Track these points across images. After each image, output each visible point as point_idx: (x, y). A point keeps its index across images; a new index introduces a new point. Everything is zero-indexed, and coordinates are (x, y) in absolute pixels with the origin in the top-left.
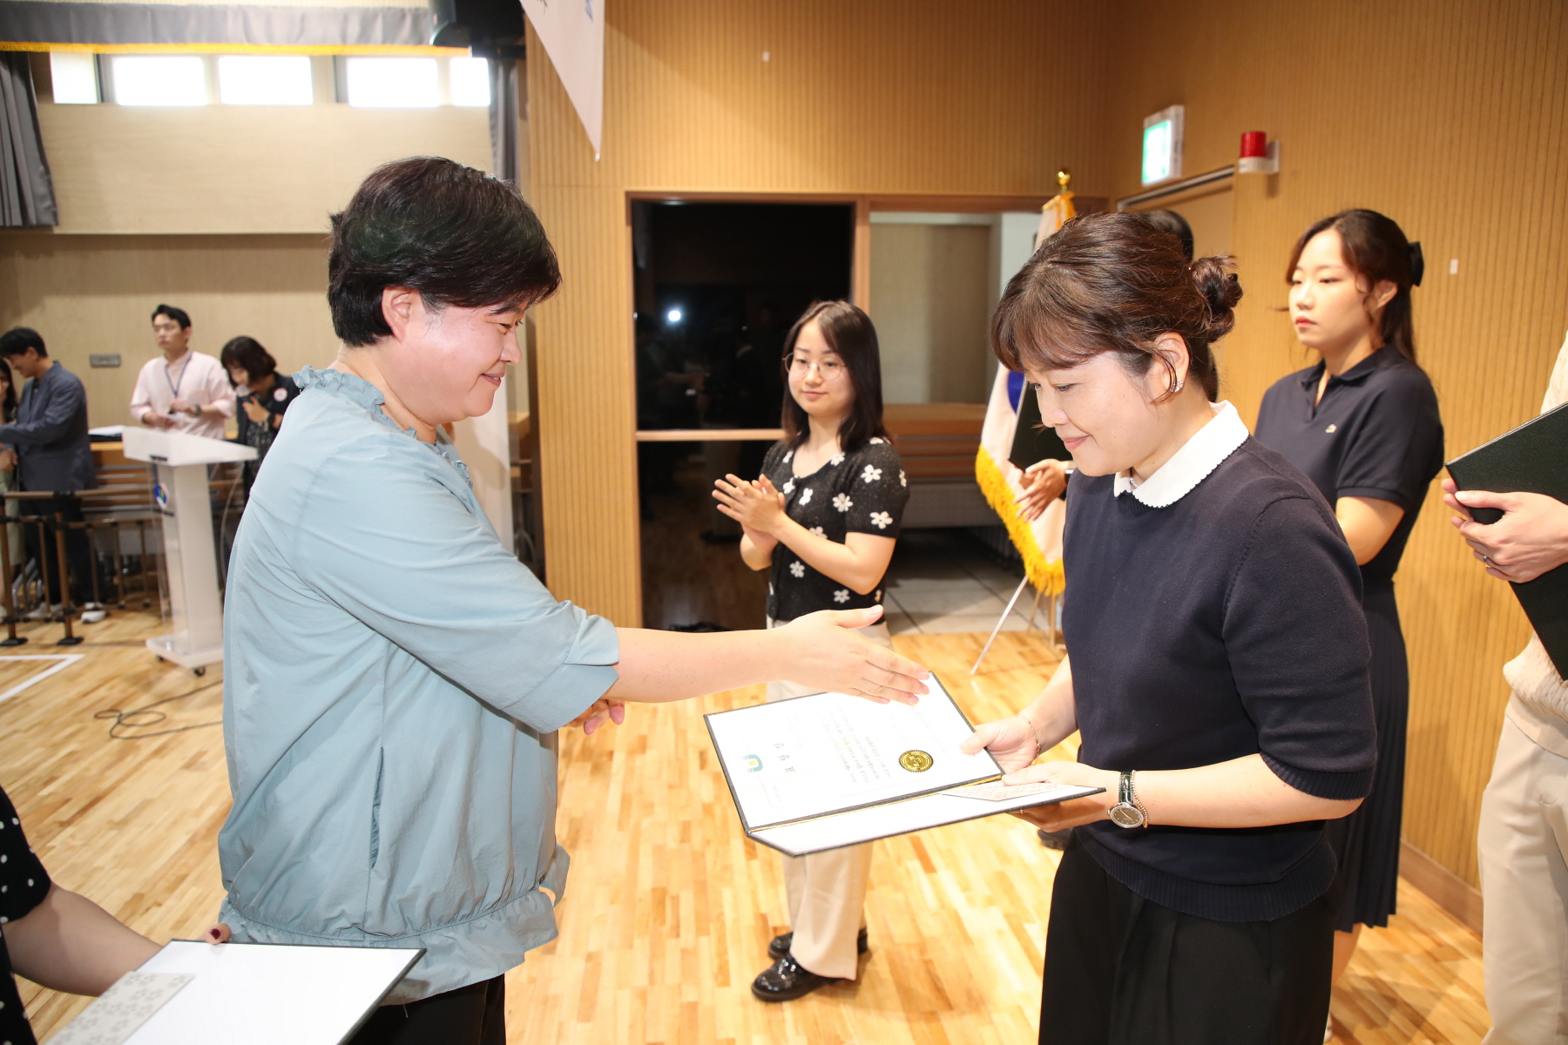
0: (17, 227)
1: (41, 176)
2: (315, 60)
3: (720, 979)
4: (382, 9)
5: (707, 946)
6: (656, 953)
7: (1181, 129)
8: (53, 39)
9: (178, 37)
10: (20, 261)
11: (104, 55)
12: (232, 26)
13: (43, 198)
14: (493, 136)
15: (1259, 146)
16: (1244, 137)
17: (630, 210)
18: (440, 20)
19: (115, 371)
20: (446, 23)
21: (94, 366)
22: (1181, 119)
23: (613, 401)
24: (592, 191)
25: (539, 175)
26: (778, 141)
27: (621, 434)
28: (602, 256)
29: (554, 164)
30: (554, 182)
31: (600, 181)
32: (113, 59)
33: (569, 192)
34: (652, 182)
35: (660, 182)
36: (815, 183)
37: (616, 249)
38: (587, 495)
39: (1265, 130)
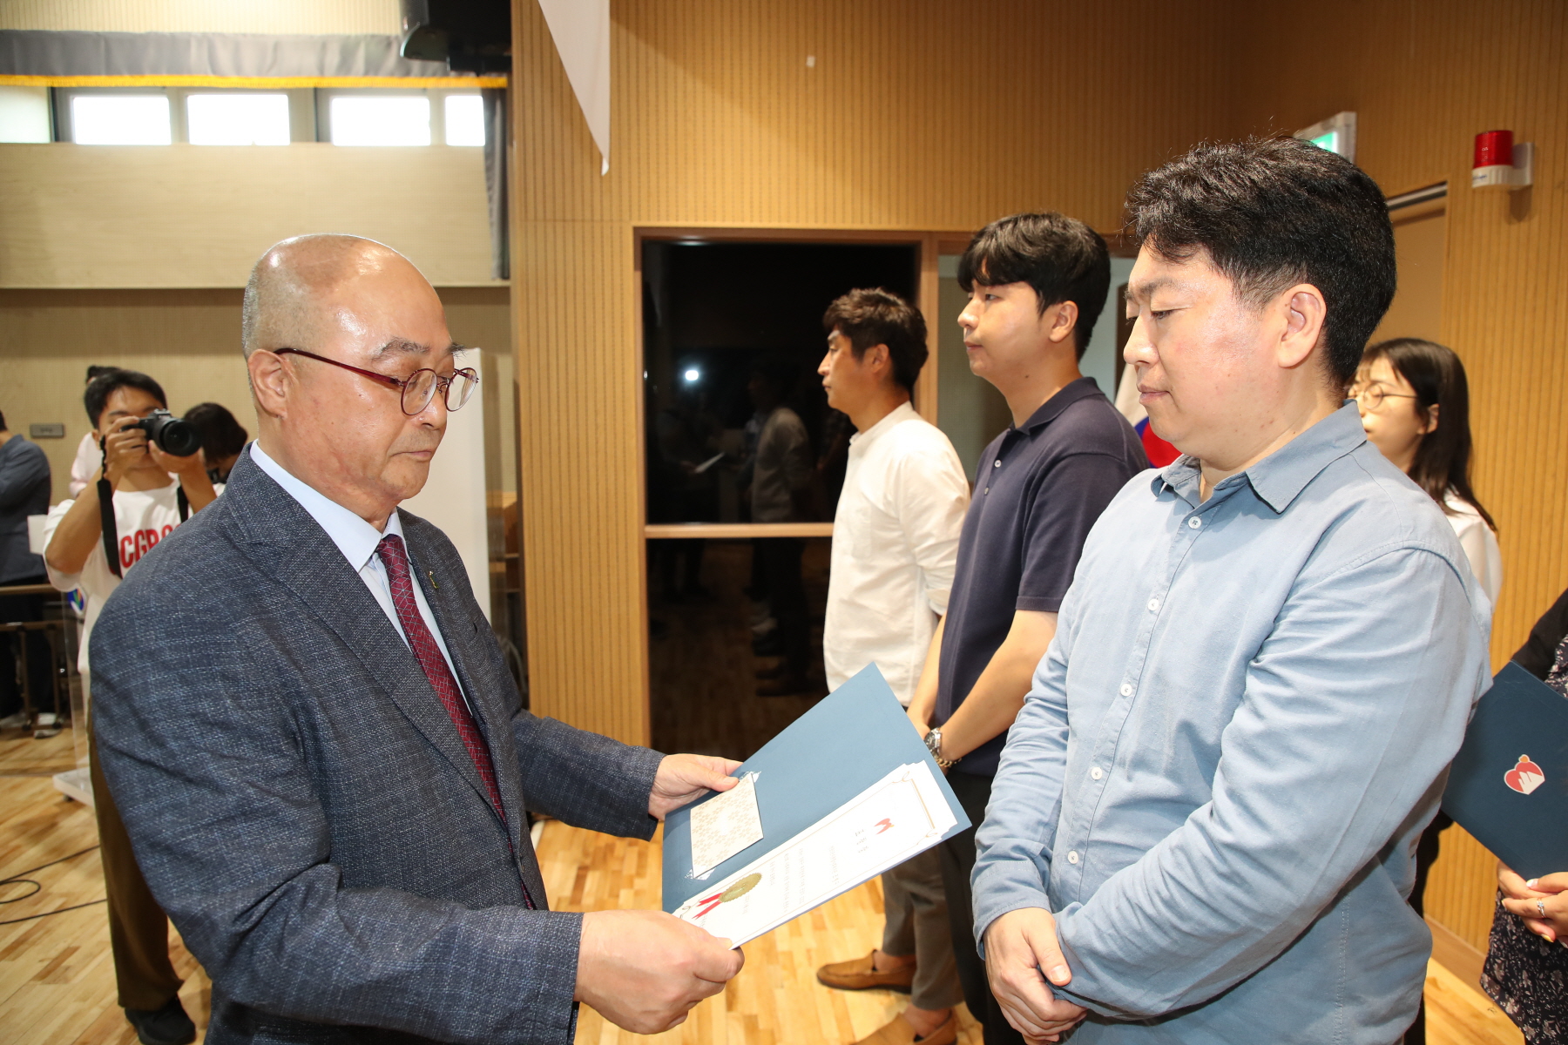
2: (294, 94)
4: (366, 36)
7: (1353, 141)
9: (134, 67)
11: (59, 89)
12: (195, 55)
14: (489, 179)
15: (1502, 149)
16: (1479, 140)
17: (639, 248)
18: (411, 24)
19: (59, 442)
20: (418, 24)
21: (34, 437)
22: (1353, 128)
23: (616, 489)
24: (593, 227)
25: (526, 207)
26: (825, 165)
27: (626, 529)
28: (603, 308)
29: (544, 193)
30: (545, 216)
31: (602, 215)
32: (71, 97)
33: (564, 227)
34: (668, 216)
35: (677, 216)
36: (871, 218)
37: (622, 299)
38: (582, 607)
39: (1509, 128)
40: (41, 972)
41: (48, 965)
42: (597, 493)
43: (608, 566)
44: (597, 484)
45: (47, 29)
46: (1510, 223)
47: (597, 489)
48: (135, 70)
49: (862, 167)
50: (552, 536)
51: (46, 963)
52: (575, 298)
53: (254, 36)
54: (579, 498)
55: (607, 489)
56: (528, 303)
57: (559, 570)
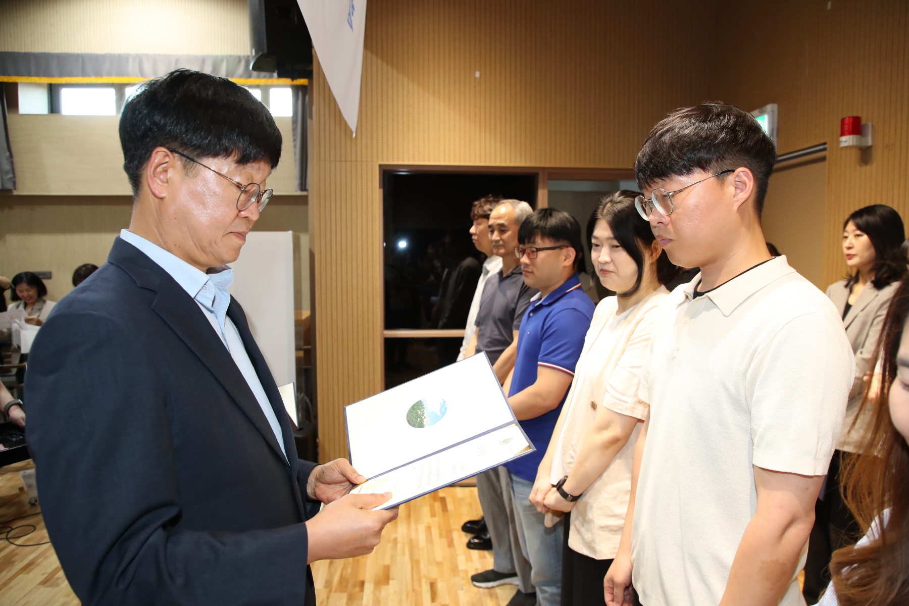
1: (7, 159)
4: (227, 56)
8: (18, 74)
12: (132, 67)
13: (7, 173)
14: (294, 135)
15: (855, 127)
16: (843, 121)
17: (382, 178)
18: (256, 52)
20: (261, 53)
22: (776, 113)
23: (368, 309)
24: (356, 165)
25: (320, 154)
26: (485, 131)
27: (373, 333)
28: (362, 209)
29: (330, 146)
30: (330, 159)
31: (362, 158)
32: (60, 89)
33: (341, 165)
34: (398, 158)
35: (403, 158)
36: (510, 160)
37: (372, 204)
38: (348, 376)
39: (860, 115)
40: (43, 580)
41: (47, 577)
42: (358, 312)
43: (363, 353)
44: (358, 307)
45: (50, 51)
46: (861, 166)
47: (358, 310)
48: (98, 74)
49: (506, 132)
50: (332, 336)
51: (45, 576)
52: (346, 204)
53: (164, 55)
54: (347, 315)
55: (363, 310)
56: (320, 206)
57: (335, 355)
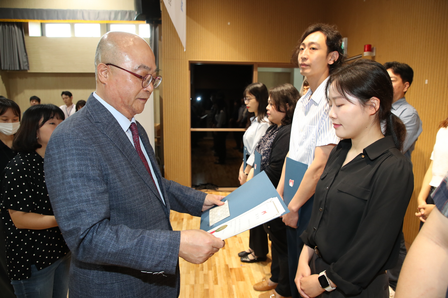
0: (18, 70)
1: (25, 56)
2: (101, 25)
3: (215, 282)
4: (121, 11)
5: (211, 273)
6: (196, 275)
7: (347, 44)
8: (29, 18)
9: (64, 18)
10: (18, 80)
11: (43, 23)
12: (79, 15)
13: (25, 62)
15: (369, 49)
16: (365, 46)
17: (190, 66)
18: (138, 13)
20: (139, 14)
22: (347, 41)
23: (184, 120)
24: (180, 61)
25: (165, 56)
26: (232, 47)
27: (186, 129)
28: (182, 79)
29: (169, 53)
30: (169, 58)
31: (182, 58)
32: (46, 24)
33: (173, 61)
34: (197, 58)
36: (242, 59)
37: (186, 77)
38: (176, 146)
39: (371, 44)
42: (180, 121)
43: (182, 137)
44: (180, 119)
45: (43, 8)
49: (240, 47)
50: (170, 131)
53: (93, 10)
54: (176, 122)
55: (182, 120)
